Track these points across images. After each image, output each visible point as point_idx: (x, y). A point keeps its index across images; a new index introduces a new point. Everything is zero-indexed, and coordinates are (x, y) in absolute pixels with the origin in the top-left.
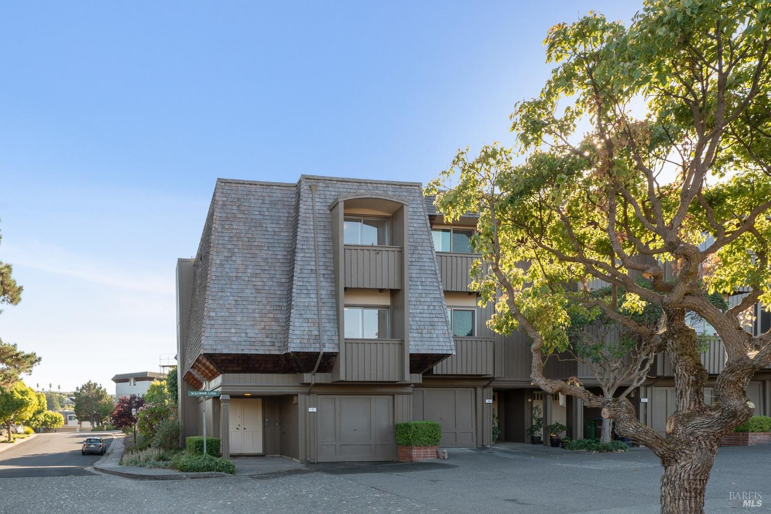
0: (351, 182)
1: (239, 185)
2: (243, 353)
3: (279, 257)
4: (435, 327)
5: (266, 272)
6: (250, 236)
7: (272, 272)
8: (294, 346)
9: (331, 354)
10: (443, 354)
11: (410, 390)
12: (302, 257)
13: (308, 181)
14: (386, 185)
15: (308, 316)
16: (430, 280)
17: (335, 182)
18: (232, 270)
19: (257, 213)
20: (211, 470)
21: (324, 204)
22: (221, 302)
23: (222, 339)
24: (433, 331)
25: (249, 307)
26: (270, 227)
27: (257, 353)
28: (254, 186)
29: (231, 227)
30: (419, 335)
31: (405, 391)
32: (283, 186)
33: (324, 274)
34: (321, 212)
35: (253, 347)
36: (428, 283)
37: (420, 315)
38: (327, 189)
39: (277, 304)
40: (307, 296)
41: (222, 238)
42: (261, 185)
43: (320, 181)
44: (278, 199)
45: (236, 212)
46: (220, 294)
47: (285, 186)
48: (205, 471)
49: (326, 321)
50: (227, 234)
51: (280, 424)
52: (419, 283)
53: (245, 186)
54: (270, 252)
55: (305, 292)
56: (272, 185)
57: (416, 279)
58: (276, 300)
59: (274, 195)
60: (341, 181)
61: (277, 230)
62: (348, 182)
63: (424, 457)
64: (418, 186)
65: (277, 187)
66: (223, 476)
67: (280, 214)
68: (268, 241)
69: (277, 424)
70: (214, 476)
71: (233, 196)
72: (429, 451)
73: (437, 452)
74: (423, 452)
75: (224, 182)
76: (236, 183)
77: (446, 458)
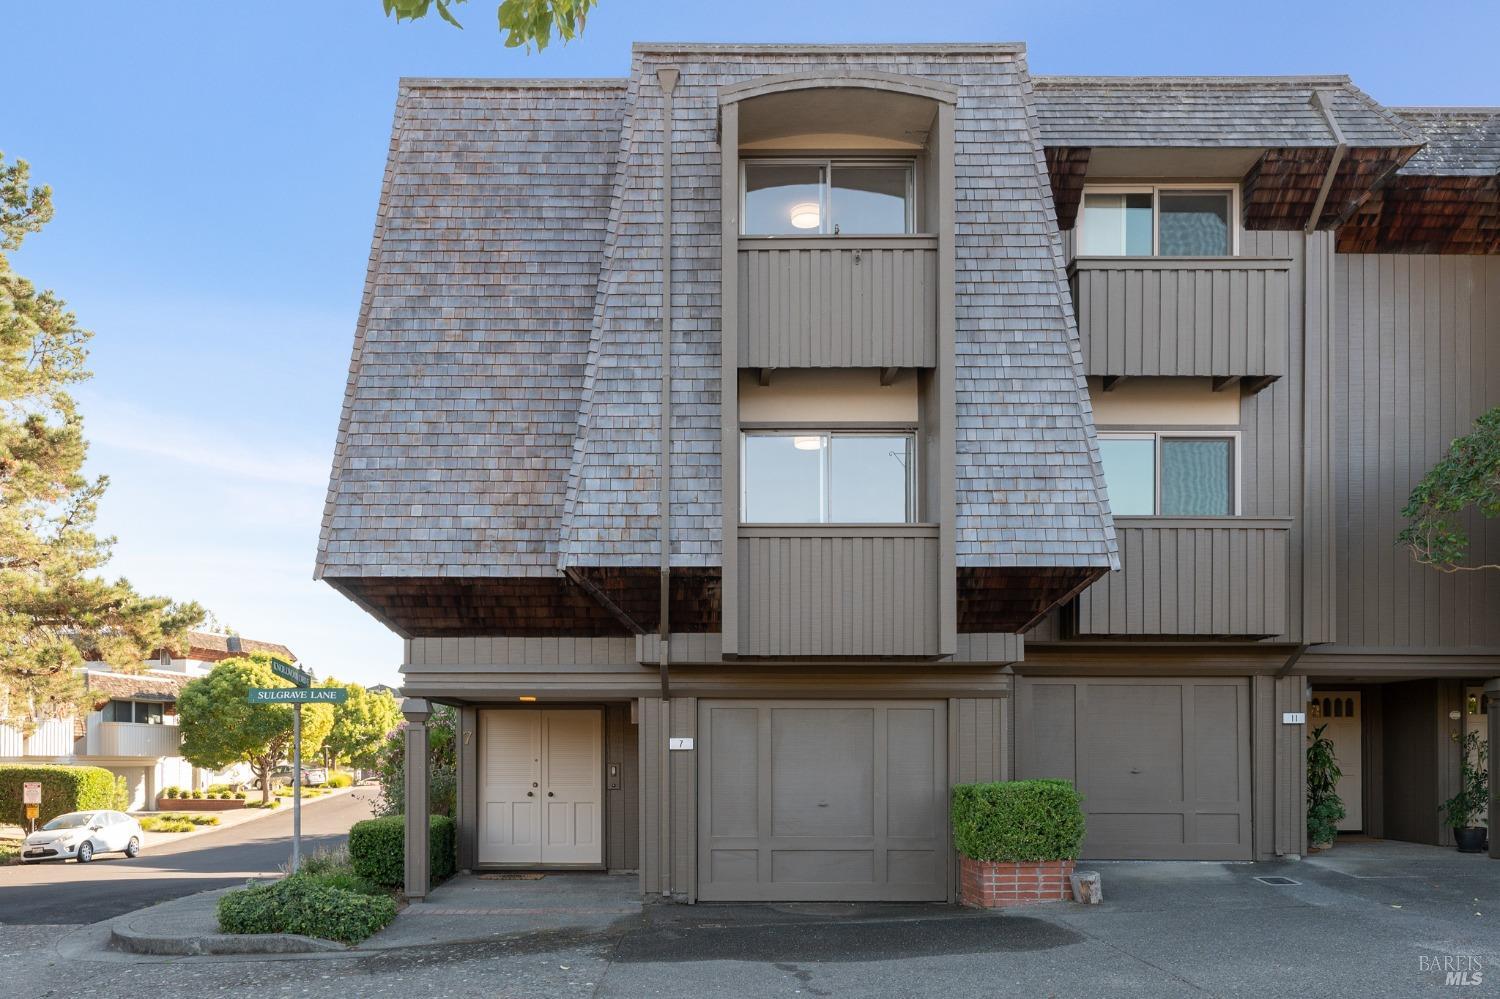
0: (790, 55)
1: (465, 94)
2: (443, 574)
3: (572, 292)
4: (1050, 484)
5: (528, 337)
6: (488, 235)
7: (549, 337)
8: (578, 551)
10: (1079, 569)
12: (620, 283)
13: (652, 60)
14: (904, 59)
15: (631, 460)
16: (1041, 337)
17: (740, 59)
18: (426, 336)
19: (514, 169)
20: (280, 929)
21: (701, 125)
22: (386, 428)
23: (381, 535)
24: (1044, 496)
25: (472, 439)
26: (550, 204)
27: (484, 574)
28: (510, 95)
29: (431, 213)
30: (996, 510)
31: (982, 687)
32: (596, 89)
33: (687, 333)
34: (691, 148)
35: (473, 558)
36: (1033, 346)
37: (1003, 448)
38: (711, 80)
39: (558, 428)
40: (632, 398)
41: (404, 246)
42: (529, 89)
43: (690, 59)
44: (581, 125)
45: (451, 169)
46: (387, 405)
47: (602, 89)
48: (264, 931)
49: (688, 472)
50: (420, 235)
52: (1002, 349)
53: (483, 94)
54: (546, 280)
55: (623, 386)
56: (562, 89)
57: (991, 337)
58: (554, 417)
59: (569, 115)
60: (757, 55)
61: (569, 214)
62: (782, 55)
63: (1021, 896)
64: (1012, 54)
65: (580, 94)
66: (308, 951)
67: (584, 170)
68: (541, 247)
70: (281, 948)
71: (445, 125)
72: (1041, 877)
73: (1068, 879)
74: (1020, 879)
75: (420, 89)
76: (454, 89)
77: (1094, 900)
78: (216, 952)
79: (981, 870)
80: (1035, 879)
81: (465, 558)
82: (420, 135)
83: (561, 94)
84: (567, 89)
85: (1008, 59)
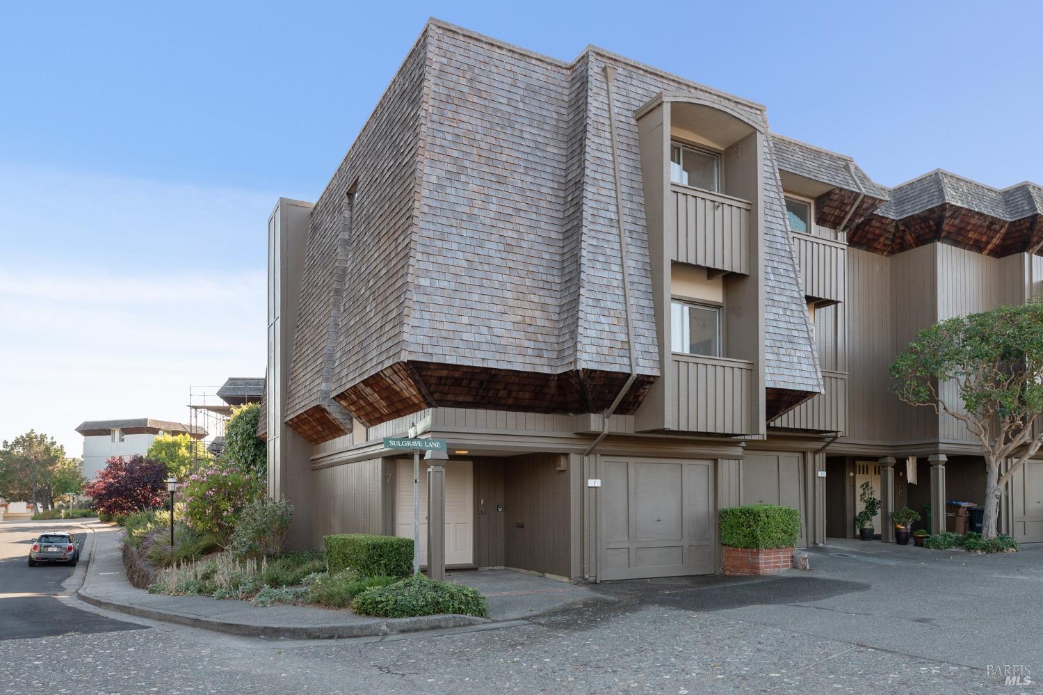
0: (666, 78)
1: (472, 41)
2: (485, 366)
3: (544, 190)
4: (794, 346)
5: (522, 214)
6: (493, 141)
7: (534, 216)
8: (588, 359)
9: (645, 379)
10: (807, 392)
11: (738, 451)
12: (595, 194)
13: (599, 58)
15: (609, 305)
16: (784, 266)
17: (641, 72)
18: (461, 201)
19: (505, 101)
20: (440, 611)
21: (627, 106)
22: (441, 260)
23: (444, 334)
24: (793, 352)
25: (495, 276)
26: (529, 132)
27: (510, 368)
28: (498, 50)
29: (456, 116)
30: (775, 357)
31: (732, 454)
32: (548, 63)
33: (630, 232)
34: (623, 119)
35: (502, 357)
36: (782, 271)
37: (774, 324)
38: (629, 80)
39: (544, 277)
40: (605, 266)
41: (441, 135)
42: (510, 51)
43: (619, 64)
44: (540, 83)
45: (466, 90)
46: (439, 244)
47: (551, 64)
48: (429, 614)
49: (639, 317)
50: (450, 130)
51: (505, 508)
52: (770, 270)
53: (482, 45)
54: (529, 179)
55: (602, 258)
56: (529, 57)
58: (541, 269)
59: (534, 75)
60: (651, 73)
61: (539, 139)
62: (662, 77)
63: (774, 566)
64: (760, 110)
65: (538, 63)
66: (471, 624)
67: (544, 113)
68: (525, 156)
69: (500, 510)
70: (451, 625)
71: (460, 58)
72: (782, 556)
73: (793, 557)
74: (774, 558)
75: (443, 28)
76: (464, 35)
77: (808, 568)
78: (403, 631)
79: (758, 553)
80: (780, 558)
81: (498, 356)
82: (445, 61)
83: (528, 59)
84: (531, 58)
85: (758, 112)
